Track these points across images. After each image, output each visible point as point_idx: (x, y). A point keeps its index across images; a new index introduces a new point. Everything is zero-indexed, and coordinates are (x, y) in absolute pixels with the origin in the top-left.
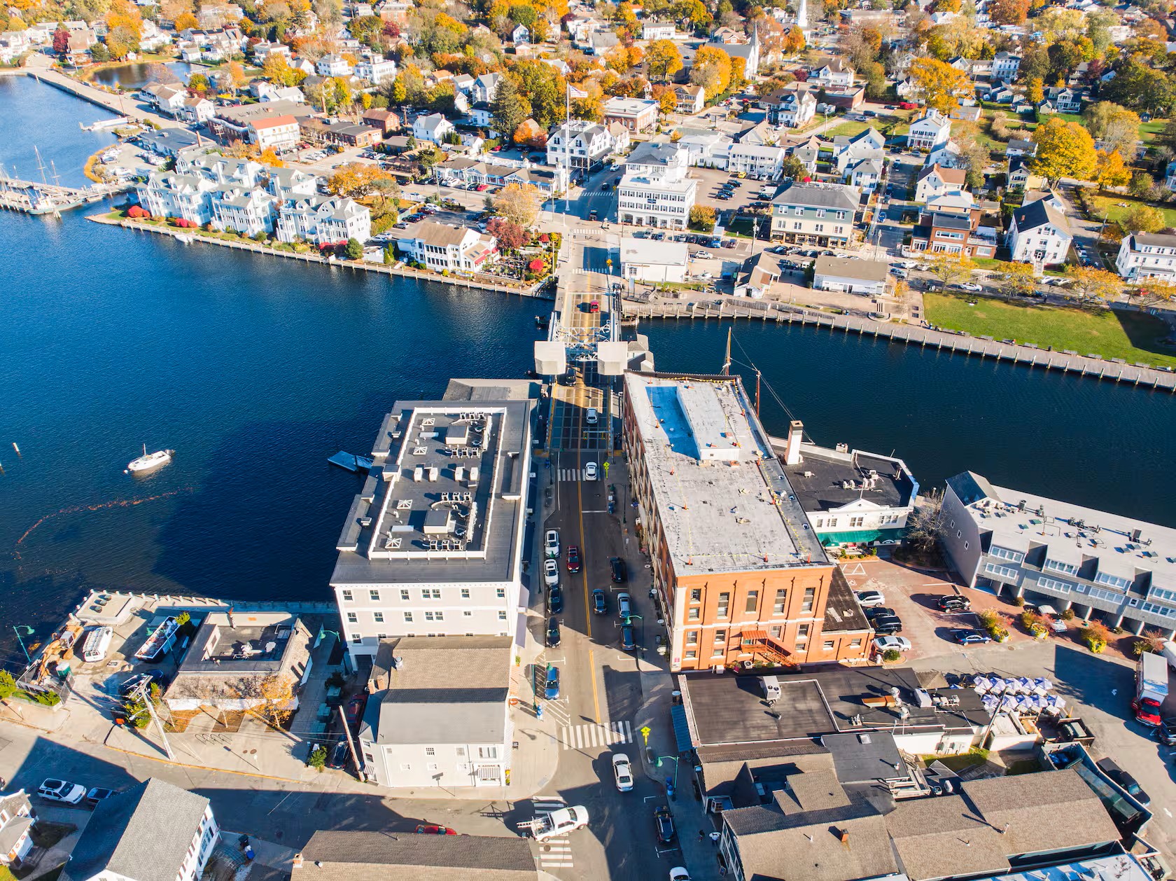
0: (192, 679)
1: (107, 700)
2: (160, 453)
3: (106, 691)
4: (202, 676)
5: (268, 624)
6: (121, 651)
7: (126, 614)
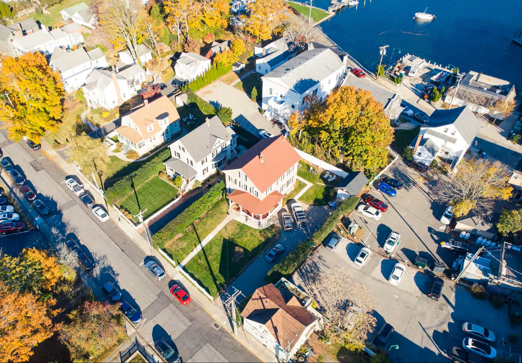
0: (463, 90)
1: (417, 90)
2: (430, 15)
3: (416, 87)
4: (468, 90)
5: (494, 85)
6: (421, 77)
7: (421, 67)
